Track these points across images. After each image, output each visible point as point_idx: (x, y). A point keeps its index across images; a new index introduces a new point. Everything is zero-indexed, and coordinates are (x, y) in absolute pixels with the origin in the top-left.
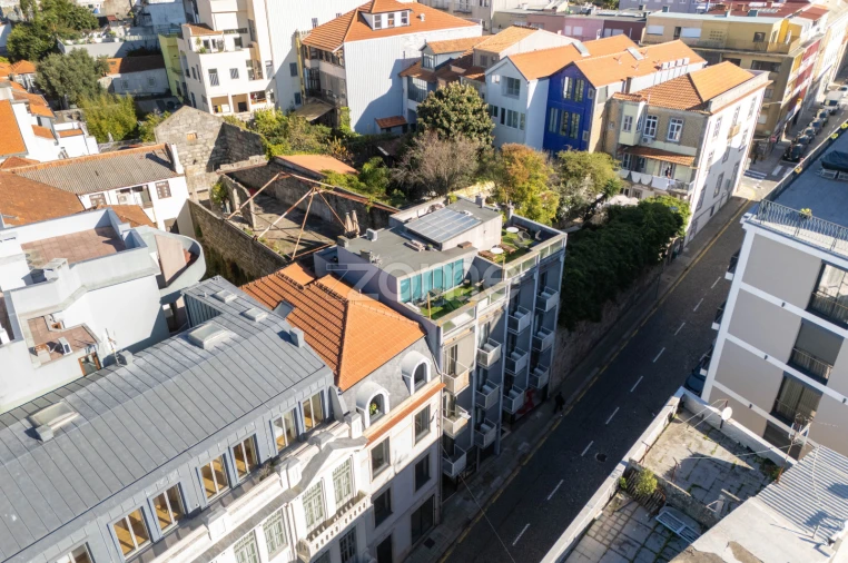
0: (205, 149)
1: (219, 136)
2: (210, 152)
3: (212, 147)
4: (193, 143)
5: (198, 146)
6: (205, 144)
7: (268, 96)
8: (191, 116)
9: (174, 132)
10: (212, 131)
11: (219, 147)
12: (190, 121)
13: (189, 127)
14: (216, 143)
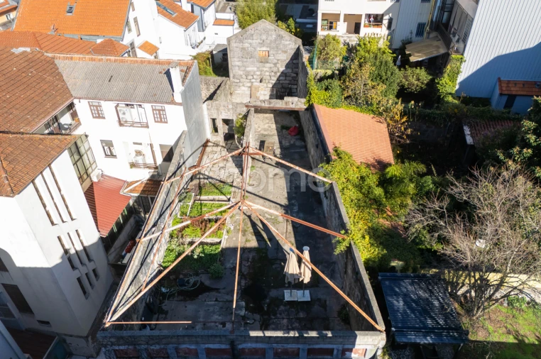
0: (275, 69)
1: (292, 59)
2: (279, 74)
3: (282, 69)
4: (264, 61)
5: (268, 65)
6: (275, 64)
7: (385, 22)
8: (267, 32)
9: (246, 45)
10: (285, 52)
11: (290, 70)
12: (264, 37)
13: (262, 43)
14: (287, 66)
